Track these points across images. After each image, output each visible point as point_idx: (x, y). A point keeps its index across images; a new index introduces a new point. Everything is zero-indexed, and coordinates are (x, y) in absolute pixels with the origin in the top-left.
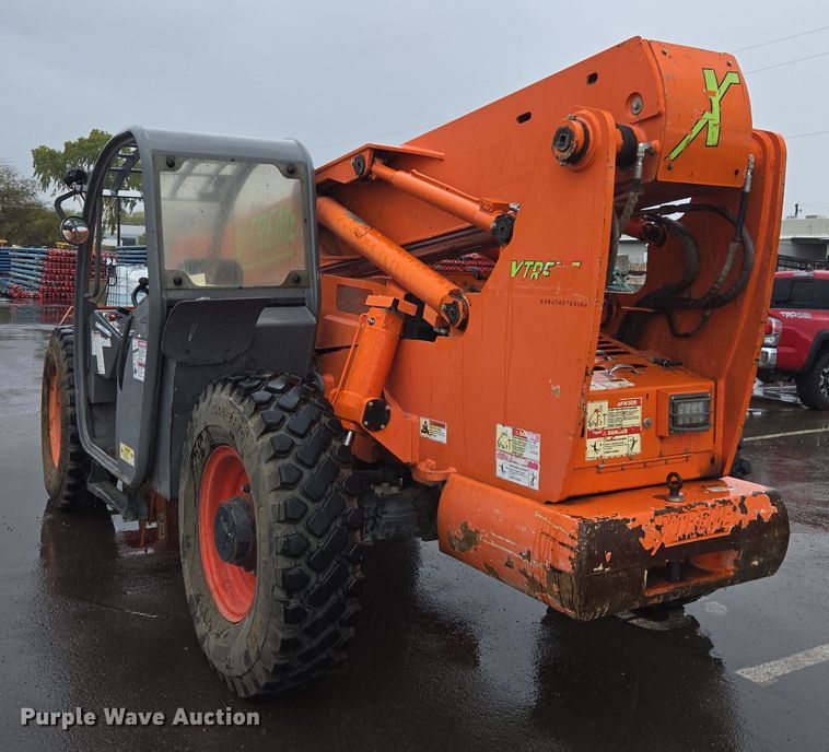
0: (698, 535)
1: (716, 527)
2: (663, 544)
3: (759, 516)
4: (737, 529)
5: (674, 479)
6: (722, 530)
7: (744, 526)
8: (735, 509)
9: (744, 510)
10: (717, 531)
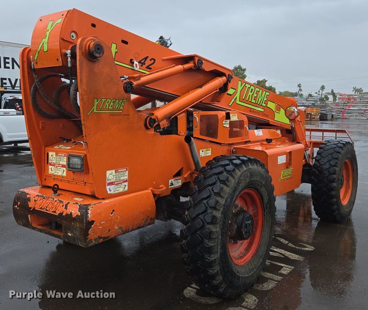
0: (46, 210)
1: (53, 210)
2: (35, 208)
3: (71, 213)
4: (61, 214)
5: (56, 187)
6: (55, 212)
7: (64, 215)
8: (63, 206)
9: (66, 208)
10: (53, 212)
